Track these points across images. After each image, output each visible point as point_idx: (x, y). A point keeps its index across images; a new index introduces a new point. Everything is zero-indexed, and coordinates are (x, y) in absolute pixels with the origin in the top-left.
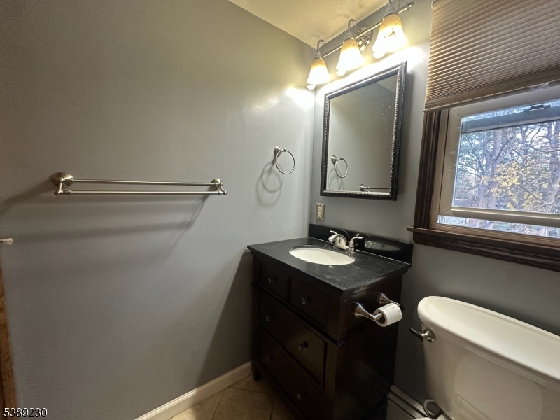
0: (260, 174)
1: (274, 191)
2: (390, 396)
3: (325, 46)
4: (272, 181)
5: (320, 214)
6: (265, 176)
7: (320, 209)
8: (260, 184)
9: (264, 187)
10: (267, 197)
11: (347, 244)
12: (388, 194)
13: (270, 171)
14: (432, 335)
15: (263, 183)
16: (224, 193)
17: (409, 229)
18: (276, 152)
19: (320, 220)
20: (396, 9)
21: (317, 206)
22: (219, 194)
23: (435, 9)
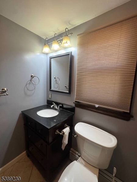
0: (25, 85)
1: (32, 90)
2: (71, 151)
3: (48, 40)
4: (31, 87)
5: (50, 97)
6: (27, 86)
7: (50, 95)
8: (26, 89)
9: (28, 89)
10: (29, 93)
11: (58, 107)
12: (68, 92)
13: (30, 83)
14: (77, 136)
15: (27, 88)
16: (7, 95)
17: (74, 103)
18: (32, 76)
19: (50, 98)
20: (68, 34)
21: (49, 94)
22: (5, 95)
23: (78, 37)
